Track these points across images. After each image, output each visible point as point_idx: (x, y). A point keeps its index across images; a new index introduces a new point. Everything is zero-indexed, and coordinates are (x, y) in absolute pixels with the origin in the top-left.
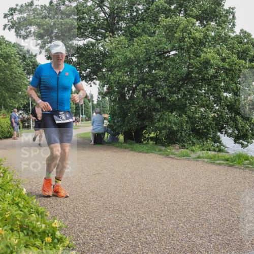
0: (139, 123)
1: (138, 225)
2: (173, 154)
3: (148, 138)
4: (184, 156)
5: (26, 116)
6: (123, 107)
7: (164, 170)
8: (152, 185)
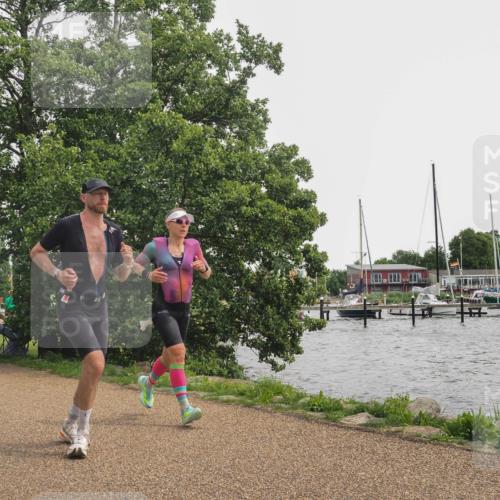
4: (160, 386)
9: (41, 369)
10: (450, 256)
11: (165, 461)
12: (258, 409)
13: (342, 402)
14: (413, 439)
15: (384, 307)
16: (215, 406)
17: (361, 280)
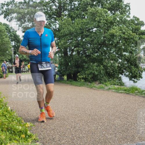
0: (76, 69)
1: (75, 127)
2: (95, 87)
3: (80, 78)
4: (101, 88)
5: (10, 65)
6: (66, 60)
7: (89, 96)
8: (83, 104)
9: (68, 84)
11: (105, 109)
12: (130, 95)
16: (118, 94)
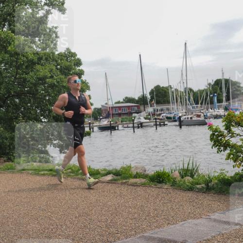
4: (8, 170)
10: (150, 98)
11: (12, 206)
13: (100, 170)
14: (134, 185)
15: (119, 124)
16: (38, 177)
17: (108, 112)
